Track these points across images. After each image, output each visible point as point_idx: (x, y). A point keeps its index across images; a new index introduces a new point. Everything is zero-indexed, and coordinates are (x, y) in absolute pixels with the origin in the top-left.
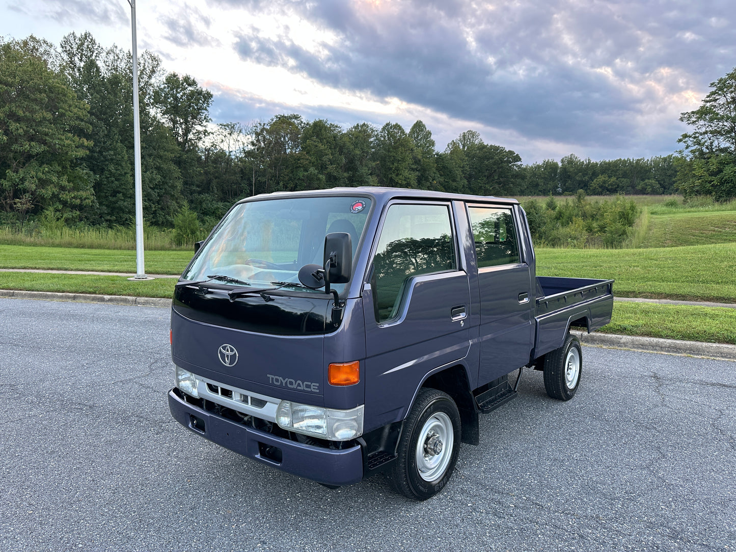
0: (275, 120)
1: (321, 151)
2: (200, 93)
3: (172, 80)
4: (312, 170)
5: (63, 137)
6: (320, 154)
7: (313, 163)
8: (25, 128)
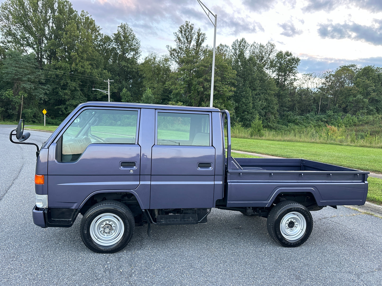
0: (339, 68)
1: (367, 85)
2: (293, 59)
3: (280, 55)
4: (359, 96)
5: (224, 87)
6: (366, 87)
7: (360, 92)
8: (210, 84)
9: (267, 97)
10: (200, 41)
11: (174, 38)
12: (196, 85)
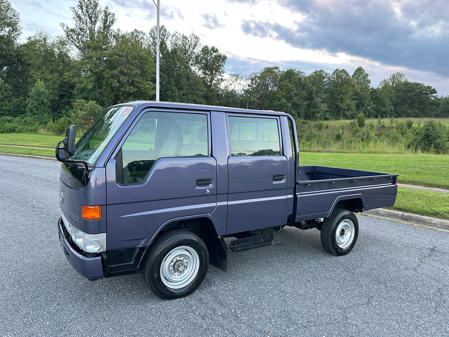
0: (264, 70)
1: (290, 88)
2: (220, 56)
3: (205, 50)
4: (283, 100)
5: (146, 84)
6: (289, 90)
7: (284, 96)
8: (127, 79)
9: (195, 98)
10: (108, 23)
11: (73, 15)
12: (109, 79)
